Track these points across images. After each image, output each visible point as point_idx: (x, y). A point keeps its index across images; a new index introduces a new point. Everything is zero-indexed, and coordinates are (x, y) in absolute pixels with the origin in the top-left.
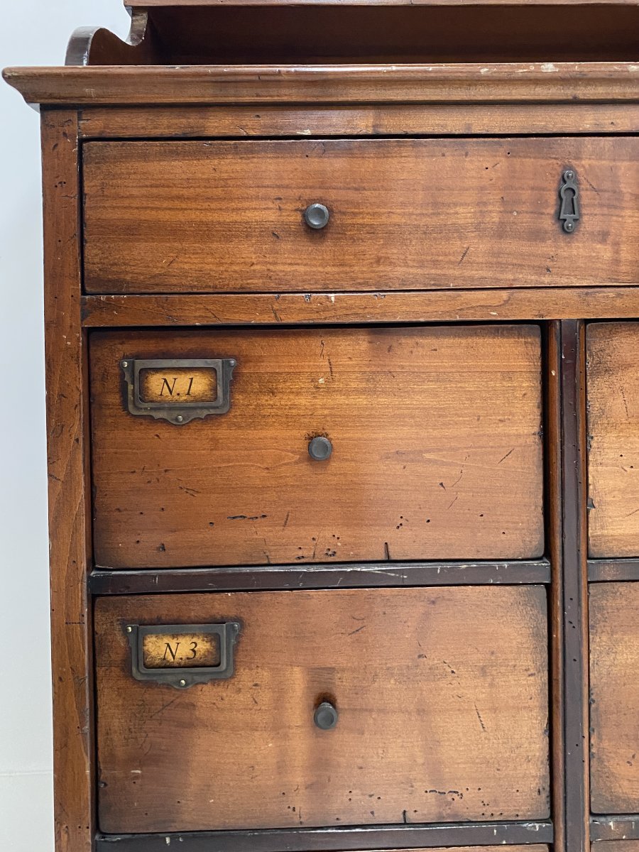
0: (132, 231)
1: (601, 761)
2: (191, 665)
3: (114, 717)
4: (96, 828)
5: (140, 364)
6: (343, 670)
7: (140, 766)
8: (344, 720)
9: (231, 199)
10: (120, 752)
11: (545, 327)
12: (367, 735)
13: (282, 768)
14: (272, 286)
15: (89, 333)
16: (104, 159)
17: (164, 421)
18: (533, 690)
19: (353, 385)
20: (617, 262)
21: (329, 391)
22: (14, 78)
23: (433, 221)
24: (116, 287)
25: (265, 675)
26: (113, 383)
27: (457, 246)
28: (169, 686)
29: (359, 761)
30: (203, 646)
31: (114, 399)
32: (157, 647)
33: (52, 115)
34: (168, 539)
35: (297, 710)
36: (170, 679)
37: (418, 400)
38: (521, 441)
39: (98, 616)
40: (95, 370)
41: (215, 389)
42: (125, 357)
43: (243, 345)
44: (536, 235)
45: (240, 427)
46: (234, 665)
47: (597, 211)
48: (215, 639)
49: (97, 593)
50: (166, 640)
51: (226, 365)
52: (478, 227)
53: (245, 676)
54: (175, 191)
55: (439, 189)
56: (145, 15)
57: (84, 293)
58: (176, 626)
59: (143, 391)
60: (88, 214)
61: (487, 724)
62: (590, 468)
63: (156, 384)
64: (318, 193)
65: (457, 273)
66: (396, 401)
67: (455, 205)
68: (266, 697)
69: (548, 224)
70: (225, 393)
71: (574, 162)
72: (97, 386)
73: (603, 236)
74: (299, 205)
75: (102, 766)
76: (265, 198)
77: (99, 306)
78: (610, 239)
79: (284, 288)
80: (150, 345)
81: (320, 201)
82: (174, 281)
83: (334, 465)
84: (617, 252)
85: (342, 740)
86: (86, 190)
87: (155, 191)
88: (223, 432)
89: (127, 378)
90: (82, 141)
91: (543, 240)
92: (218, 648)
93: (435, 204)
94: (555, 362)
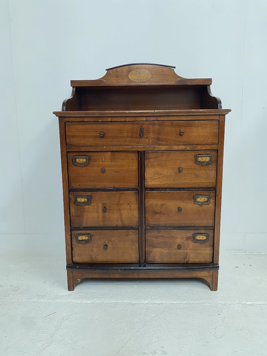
0: (73, 137)
1: (147, 218)
2: (84, 202)
3: (73, 210)
4: (71, 226)
5: (75, 157)
6: (107, 204)
7: (77, 217)
8: (107, 211)
9: (89, 132)
10: (74, 215)
11: (138, 151)
12: (111, 213)
13: (98, 218)
14: (95, 145)
15: (67, 152)
16: (69, 125)
17: (79, 166)
18: (136, 207)
19: (109, 161)
20: (149, 142)
21: (105, 161)
22: (54, 113)
23: (120, 135)
24: (72, 145)
25: (95, 204)
26: (71, 160)
27: (124, 139)
28: (81, 205)
29: (110, 217)
30: (86, 200)
31: (71, 162)
32: (79, 200)
33: (60, 118)
34: (80, 184)
35: (100, 210)
36: (81, 204)
37: (118, 163)
38: (135, 169)
39: (70, 195)
40: (68, 158)
41: (87, 161)
42: (73, 156)
43: (91, 154)
44: (137, 138)
45: (90, 167)
46: (91, 203)
47: (146, 134)
48: (88, 198)
49: (69, 191)
50: (80, 199)
51: (88, 157)
52: (127, 136)
53: (92, 204)
54: (80, 130)
55: (121, 130)
56: (75, 88)
57: (66, 146)
58: (82, 196)
59: (76, 161)
60: (66, 134)
61: (130, 212)
62: (145, 174)
63: (78, 160)
64: (102, 131)
65: (124, 143)
66: (115, 163)
67: (124, 133)
68: (95, 207)
69: (138, 136)
70: (88, 161)
71: (143, 126)
72: (69, 161)
73: (147, 138)
74: (99, 133)
75: (71, 217)
76: (94, 131)
77: (69, 148)
78: (148, 138)
79: (97, 145)
80: (77, 154)
81: (102, 132)
82: (80, 144)
83: (106, 173)
84: (149, 140)
85: (107, 214)
86: (66, 130)
87: (77, 130)
88: (88, 168)
89: (73, 159)
90: (65, 122)
91: (138, 138)
92: (88, 200)
93: (121, 133)
94: (139, 158)
